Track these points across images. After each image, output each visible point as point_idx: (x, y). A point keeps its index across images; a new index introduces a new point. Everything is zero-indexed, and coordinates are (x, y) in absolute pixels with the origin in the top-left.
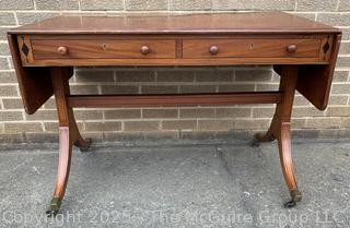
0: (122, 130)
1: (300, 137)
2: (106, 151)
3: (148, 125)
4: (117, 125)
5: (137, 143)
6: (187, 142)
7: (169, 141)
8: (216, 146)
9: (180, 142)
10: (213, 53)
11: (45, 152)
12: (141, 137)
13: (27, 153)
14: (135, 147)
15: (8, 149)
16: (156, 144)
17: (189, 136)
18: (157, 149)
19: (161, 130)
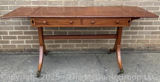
0: (61, 48)
1: (127, 50)
2: (55, 55)
3: (70, 46)
4: (59, 46)
5: (66, 52)
6: (85, 52)
7: (78, 52)
8: (96, 54)
9: (82, 52)
10: (93, 23)
11: (32, 56)
12: (67, 50)
13: (25, 56)
14: (65, 54)
15: (18, 54)
16: (73, 53)
17: (86, 50)
18: (73, 55)
19: (75, 47)
